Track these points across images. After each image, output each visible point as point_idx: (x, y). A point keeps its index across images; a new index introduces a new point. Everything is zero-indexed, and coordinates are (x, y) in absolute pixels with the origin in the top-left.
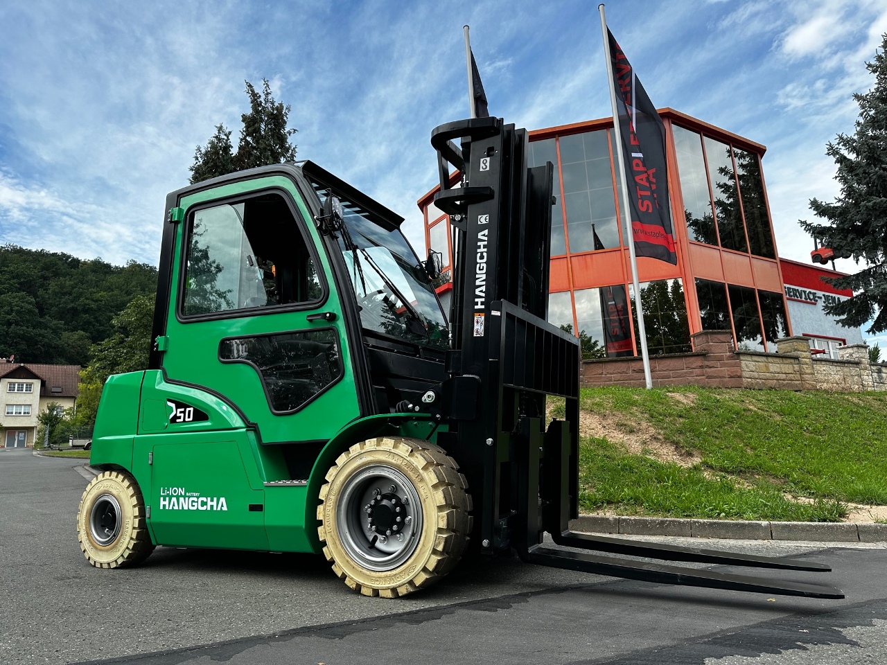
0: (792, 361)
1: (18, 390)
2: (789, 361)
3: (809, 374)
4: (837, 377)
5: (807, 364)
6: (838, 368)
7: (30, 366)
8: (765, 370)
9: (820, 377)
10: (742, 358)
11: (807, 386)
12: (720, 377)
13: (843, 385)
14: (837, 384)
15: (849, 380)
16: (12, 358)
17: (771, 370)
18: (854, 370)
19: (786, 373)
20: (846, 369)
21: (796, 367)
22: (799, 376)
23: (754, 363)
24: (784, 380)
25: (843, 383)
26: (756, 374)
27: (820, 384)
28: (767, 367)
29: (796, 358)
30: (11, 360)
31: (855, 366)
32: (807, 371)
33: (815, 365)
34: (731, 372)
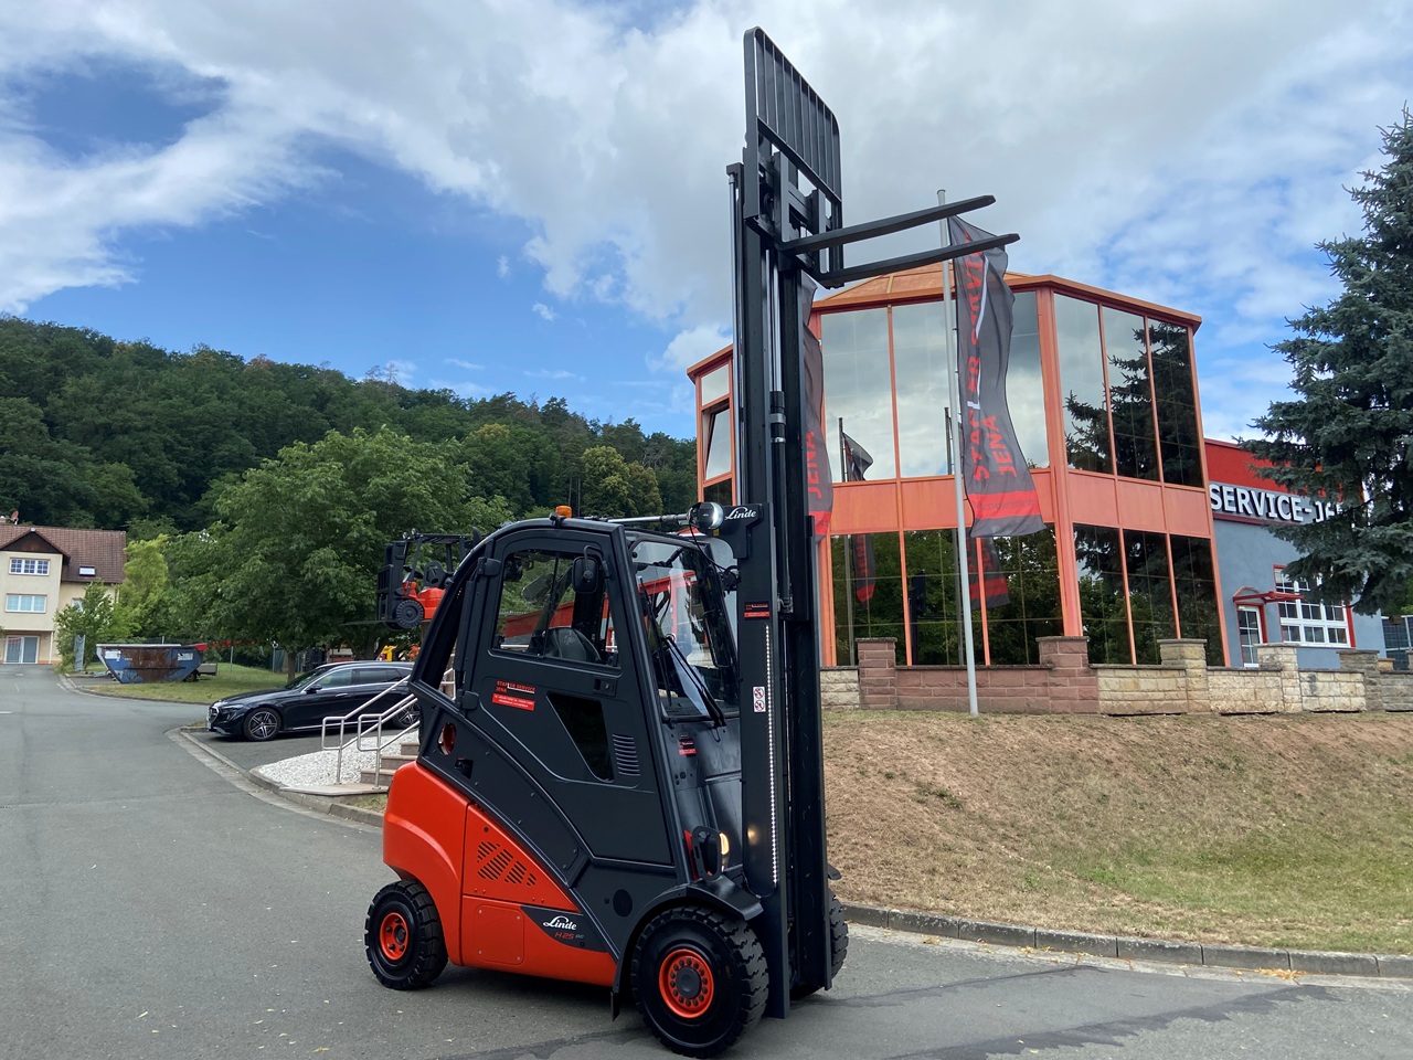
0: (1176, 673)
1: (26, 571)
2: (1170, 673)
3: (1199, 690)
4: (1243, 692)
5: (1197, 676)
6: (1247, 679)
7: (43, 531)
8: (1132, 688)
9: (1215, 692)
10: (1100, 673)
11: (1196, 706)
12: (1069, 699)
13: (1252, 703)
14: (1243, 701)
15: (1262, 695)
16: (15, 517)
17: (1143, 688)
18: (1270, 680)
19: (1164, 691)
20: (1258, 680)
21: (1181, 681)
22: (1184, 693)
23: (1117, 680)
24: (1160, 700)
25: (1253, 698)
26: (1119, 695)
27: (1216, 702)
28: (1137, 685)
29: (1184, 670)
30: (13, 519)
31: (1275, 674)
32: (1197, 686)
33: (1210, 678)
34: (1085, 692)
